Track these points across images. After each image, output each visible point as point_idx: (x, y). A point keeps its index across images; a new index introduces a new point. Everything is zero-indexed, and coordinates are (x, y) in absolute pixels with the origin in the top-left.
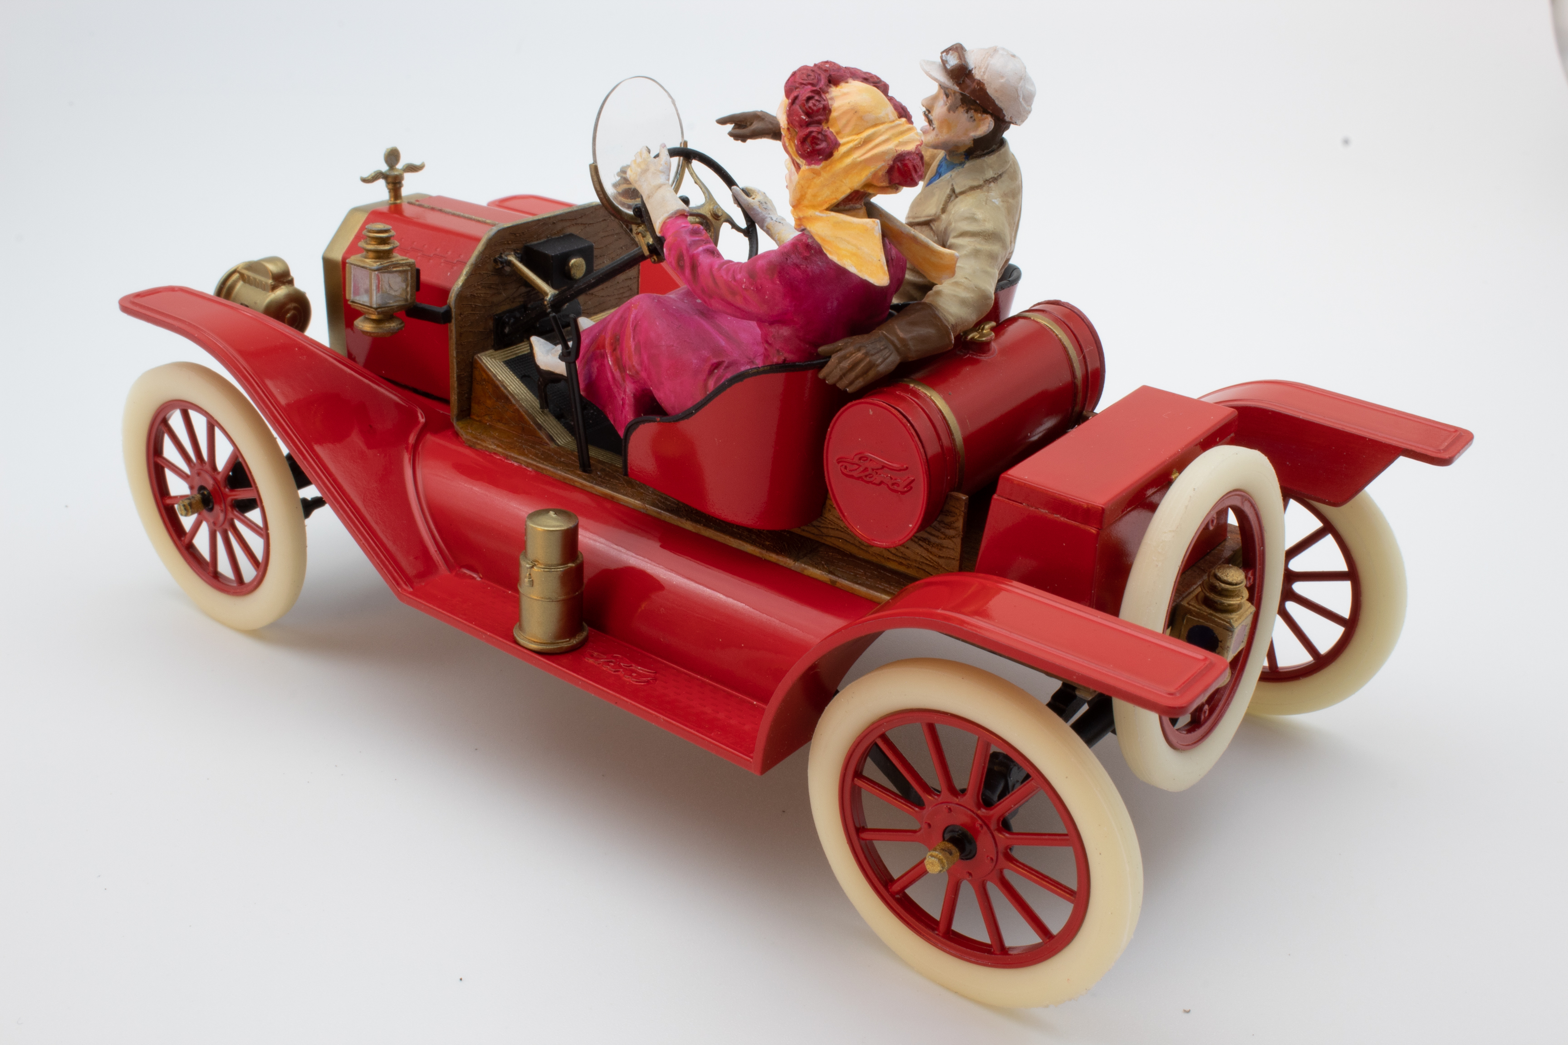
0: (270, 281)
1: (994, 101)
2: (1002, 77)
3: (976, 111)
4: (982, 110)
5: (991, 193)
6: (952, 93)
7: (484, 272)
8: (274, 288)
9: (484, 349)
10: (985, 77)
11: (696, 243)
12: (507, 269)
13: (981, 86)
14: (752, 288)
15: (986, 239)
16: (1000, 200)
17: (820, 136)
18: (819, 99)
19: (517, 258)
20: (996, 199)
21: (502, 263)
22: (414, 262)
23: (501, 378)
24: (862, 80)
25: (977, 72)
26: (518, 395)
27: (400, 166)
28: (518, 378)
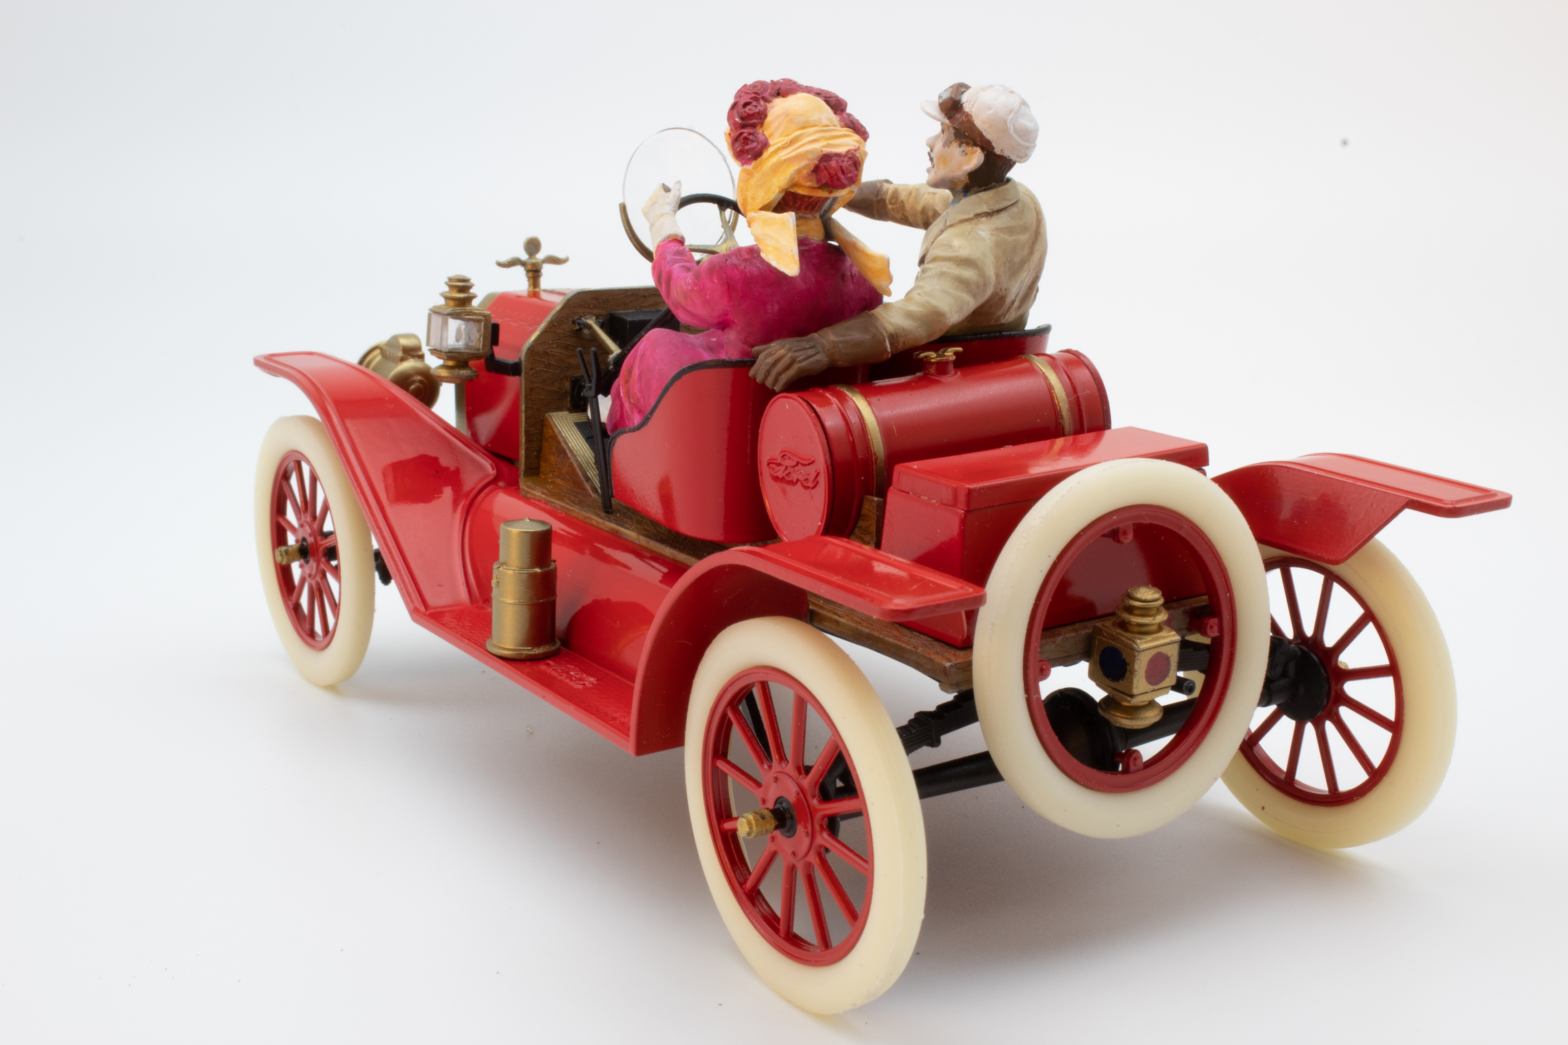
0: (400, 354)
1: (982, 133)
2: (990, 109)
3: (967, 144)
4: (973, 143)
5: (979, 226)
6: (946, 128)
7: (560, 331)
8: (402, 360)
9: (559, 409)
10: (974, 109)
11: (675, 262)
12: (586, 331)
13: (969, 118)
14: (695, 289)
15: (958, 265)
16: (989, 233)
17: (751, 137)
18: (756, 105)
19: (596, 322)
20: (984, 231)
21: (579, 324)
22: (490, 314)
23: (565, 435)
24: (814, 94)
25: (967, 106)
26: (577, 451)
27: (540, 256)
28: (584, 437)
